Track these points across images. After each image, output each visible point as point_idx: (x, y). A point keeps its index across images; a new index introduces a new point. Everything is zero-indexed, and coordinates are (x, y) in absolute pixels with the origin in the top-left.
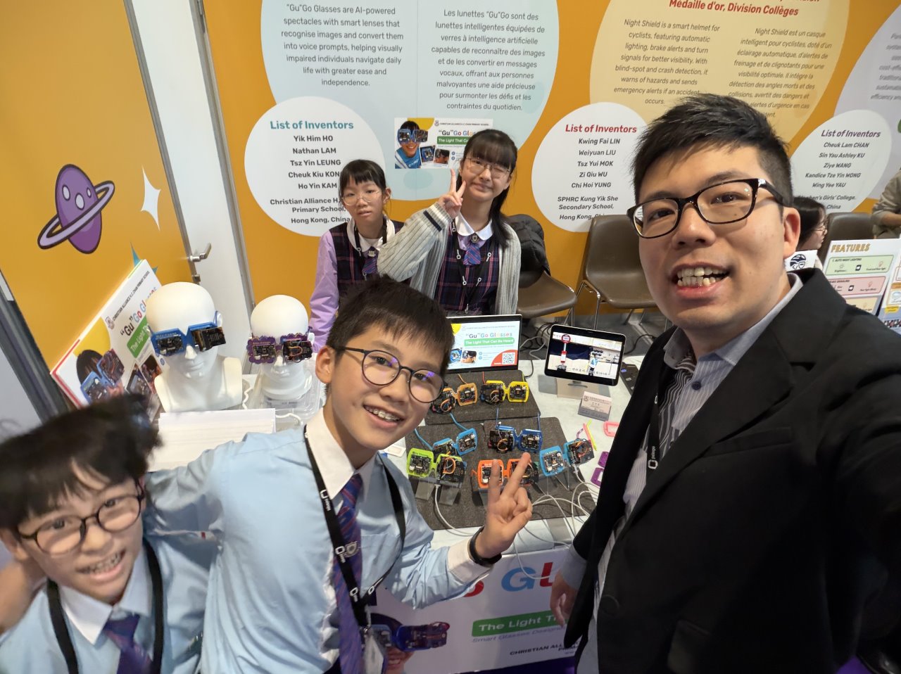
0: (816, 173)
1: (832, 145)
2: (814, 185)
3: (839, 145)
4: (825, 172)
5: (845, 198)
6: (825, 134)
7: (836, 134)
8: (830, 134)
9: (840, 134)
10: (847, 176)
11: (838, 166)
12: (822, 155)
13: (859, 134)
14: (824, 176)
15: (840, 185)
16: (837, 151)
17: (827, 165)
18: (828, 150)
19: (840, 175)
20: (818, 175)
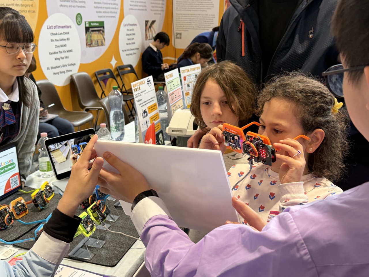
0: (53, 52)
1: (54, 34)
2: (56, 59)
3: (57, 34)
4: (57, 50)
5: (72, 65)
6: (48, 28)
7: (53, 28)
8: (51, 27)
9: (55, 27)
10: (68, 51)
11: (61, 46)
12: (52, 41)
13: (63, 27)
14: (58, 53)
15: (67, 57)
16: (58, 37)
17: (57, 47)
18: (54, 37)
19: (64, 52)
20: (55, 53)
